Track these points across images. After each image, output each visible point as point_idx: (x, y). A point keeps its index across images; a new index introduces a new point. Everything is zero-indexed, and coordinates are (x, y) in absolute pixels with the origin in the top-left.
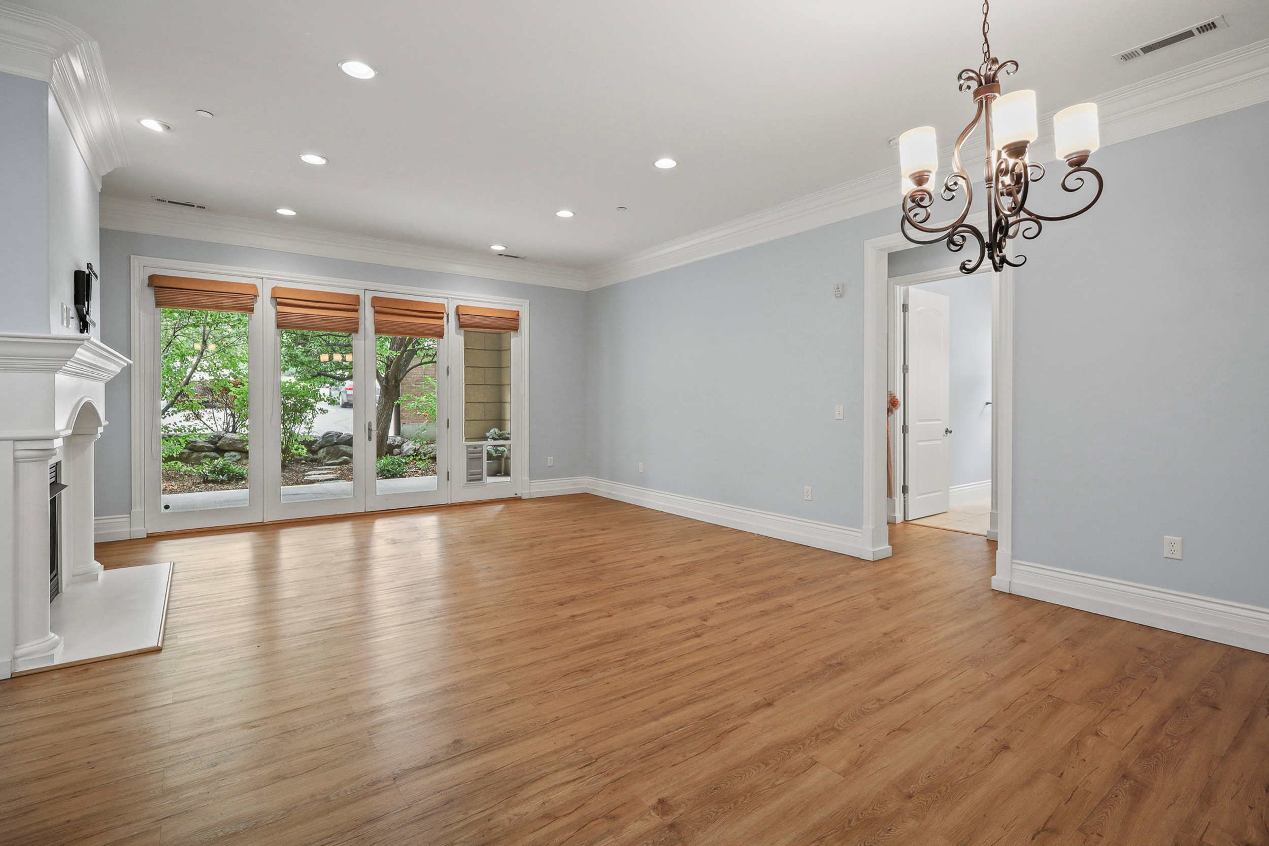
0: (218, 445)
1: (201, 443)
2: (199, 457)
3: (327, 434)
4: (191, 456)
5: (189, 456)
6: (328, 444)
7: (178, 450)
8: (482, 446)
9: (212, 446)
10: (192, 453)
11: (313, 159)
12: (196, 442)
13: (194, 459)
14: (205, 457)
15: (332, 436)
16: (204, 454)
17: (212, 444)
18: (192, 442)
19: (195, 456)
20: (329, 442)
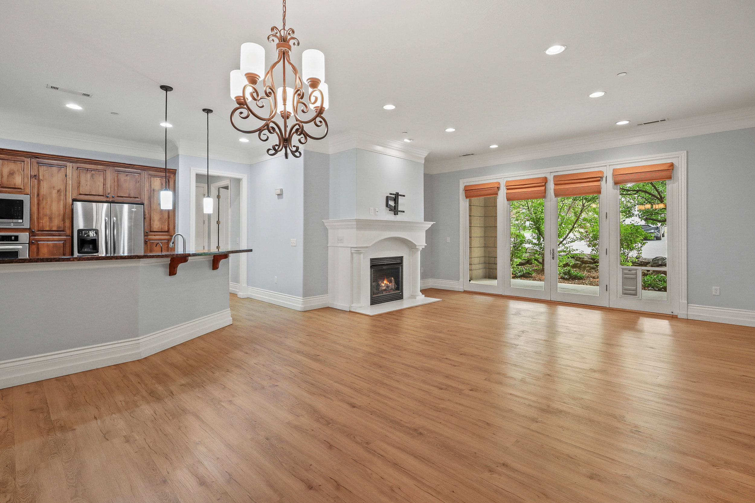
0: (595, 261)
1: (586, 259)
2: (585, 266)
3: (656, 258)
4: (581, 266)
5: (581, 265)
6: (655, 265)
7: (573, 262)
8: (636, 270)
9: (592, 261)
10: (583, 264)
11: (450, 130)
12: (584, 258)
13: (583, 267)
14: (588, 266)
15: (659, 260)
16: (587, 265)
17: (592, 260)
18: (582, 258)
19: (583, 266)
20: (656, 263)
